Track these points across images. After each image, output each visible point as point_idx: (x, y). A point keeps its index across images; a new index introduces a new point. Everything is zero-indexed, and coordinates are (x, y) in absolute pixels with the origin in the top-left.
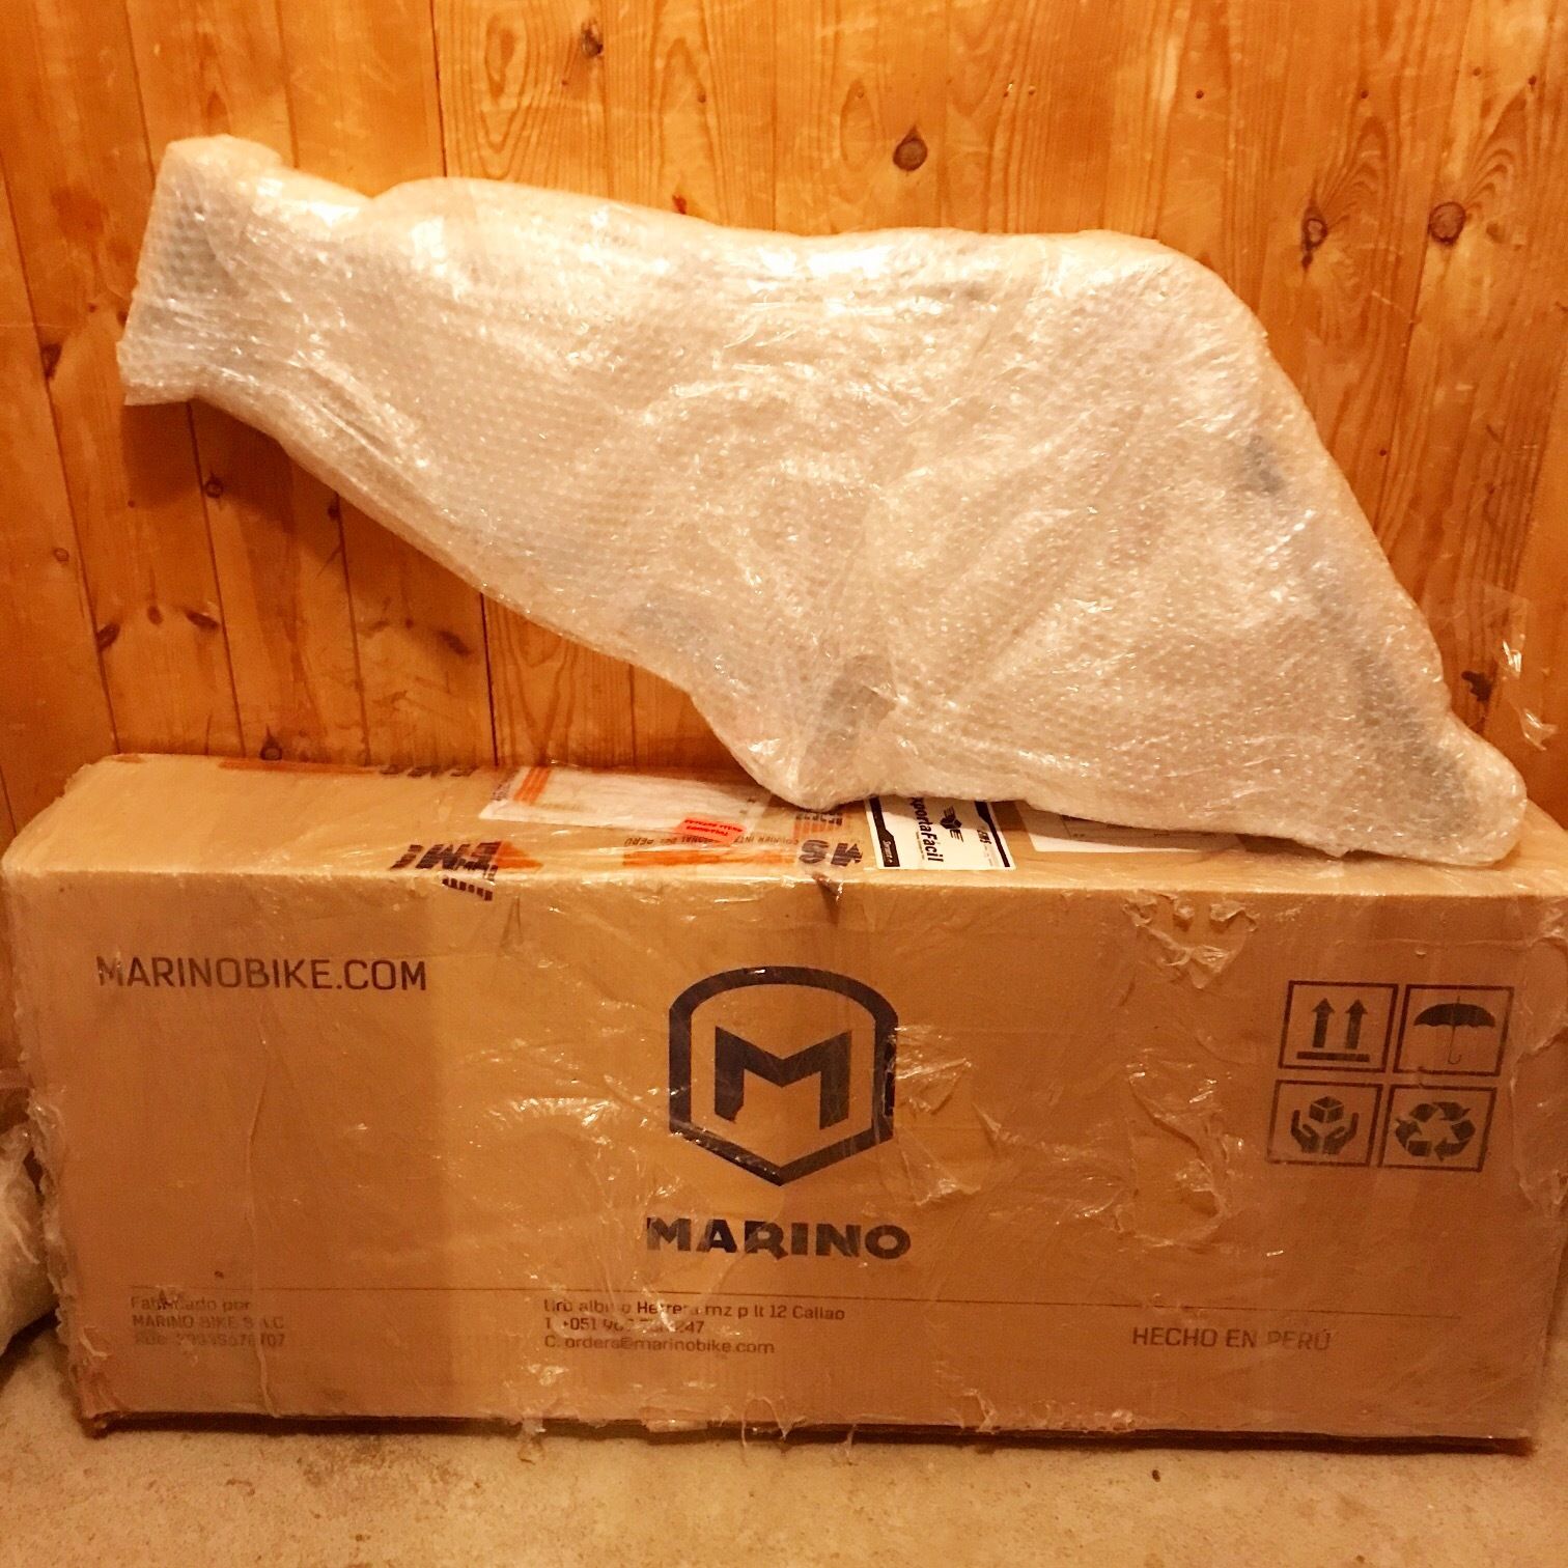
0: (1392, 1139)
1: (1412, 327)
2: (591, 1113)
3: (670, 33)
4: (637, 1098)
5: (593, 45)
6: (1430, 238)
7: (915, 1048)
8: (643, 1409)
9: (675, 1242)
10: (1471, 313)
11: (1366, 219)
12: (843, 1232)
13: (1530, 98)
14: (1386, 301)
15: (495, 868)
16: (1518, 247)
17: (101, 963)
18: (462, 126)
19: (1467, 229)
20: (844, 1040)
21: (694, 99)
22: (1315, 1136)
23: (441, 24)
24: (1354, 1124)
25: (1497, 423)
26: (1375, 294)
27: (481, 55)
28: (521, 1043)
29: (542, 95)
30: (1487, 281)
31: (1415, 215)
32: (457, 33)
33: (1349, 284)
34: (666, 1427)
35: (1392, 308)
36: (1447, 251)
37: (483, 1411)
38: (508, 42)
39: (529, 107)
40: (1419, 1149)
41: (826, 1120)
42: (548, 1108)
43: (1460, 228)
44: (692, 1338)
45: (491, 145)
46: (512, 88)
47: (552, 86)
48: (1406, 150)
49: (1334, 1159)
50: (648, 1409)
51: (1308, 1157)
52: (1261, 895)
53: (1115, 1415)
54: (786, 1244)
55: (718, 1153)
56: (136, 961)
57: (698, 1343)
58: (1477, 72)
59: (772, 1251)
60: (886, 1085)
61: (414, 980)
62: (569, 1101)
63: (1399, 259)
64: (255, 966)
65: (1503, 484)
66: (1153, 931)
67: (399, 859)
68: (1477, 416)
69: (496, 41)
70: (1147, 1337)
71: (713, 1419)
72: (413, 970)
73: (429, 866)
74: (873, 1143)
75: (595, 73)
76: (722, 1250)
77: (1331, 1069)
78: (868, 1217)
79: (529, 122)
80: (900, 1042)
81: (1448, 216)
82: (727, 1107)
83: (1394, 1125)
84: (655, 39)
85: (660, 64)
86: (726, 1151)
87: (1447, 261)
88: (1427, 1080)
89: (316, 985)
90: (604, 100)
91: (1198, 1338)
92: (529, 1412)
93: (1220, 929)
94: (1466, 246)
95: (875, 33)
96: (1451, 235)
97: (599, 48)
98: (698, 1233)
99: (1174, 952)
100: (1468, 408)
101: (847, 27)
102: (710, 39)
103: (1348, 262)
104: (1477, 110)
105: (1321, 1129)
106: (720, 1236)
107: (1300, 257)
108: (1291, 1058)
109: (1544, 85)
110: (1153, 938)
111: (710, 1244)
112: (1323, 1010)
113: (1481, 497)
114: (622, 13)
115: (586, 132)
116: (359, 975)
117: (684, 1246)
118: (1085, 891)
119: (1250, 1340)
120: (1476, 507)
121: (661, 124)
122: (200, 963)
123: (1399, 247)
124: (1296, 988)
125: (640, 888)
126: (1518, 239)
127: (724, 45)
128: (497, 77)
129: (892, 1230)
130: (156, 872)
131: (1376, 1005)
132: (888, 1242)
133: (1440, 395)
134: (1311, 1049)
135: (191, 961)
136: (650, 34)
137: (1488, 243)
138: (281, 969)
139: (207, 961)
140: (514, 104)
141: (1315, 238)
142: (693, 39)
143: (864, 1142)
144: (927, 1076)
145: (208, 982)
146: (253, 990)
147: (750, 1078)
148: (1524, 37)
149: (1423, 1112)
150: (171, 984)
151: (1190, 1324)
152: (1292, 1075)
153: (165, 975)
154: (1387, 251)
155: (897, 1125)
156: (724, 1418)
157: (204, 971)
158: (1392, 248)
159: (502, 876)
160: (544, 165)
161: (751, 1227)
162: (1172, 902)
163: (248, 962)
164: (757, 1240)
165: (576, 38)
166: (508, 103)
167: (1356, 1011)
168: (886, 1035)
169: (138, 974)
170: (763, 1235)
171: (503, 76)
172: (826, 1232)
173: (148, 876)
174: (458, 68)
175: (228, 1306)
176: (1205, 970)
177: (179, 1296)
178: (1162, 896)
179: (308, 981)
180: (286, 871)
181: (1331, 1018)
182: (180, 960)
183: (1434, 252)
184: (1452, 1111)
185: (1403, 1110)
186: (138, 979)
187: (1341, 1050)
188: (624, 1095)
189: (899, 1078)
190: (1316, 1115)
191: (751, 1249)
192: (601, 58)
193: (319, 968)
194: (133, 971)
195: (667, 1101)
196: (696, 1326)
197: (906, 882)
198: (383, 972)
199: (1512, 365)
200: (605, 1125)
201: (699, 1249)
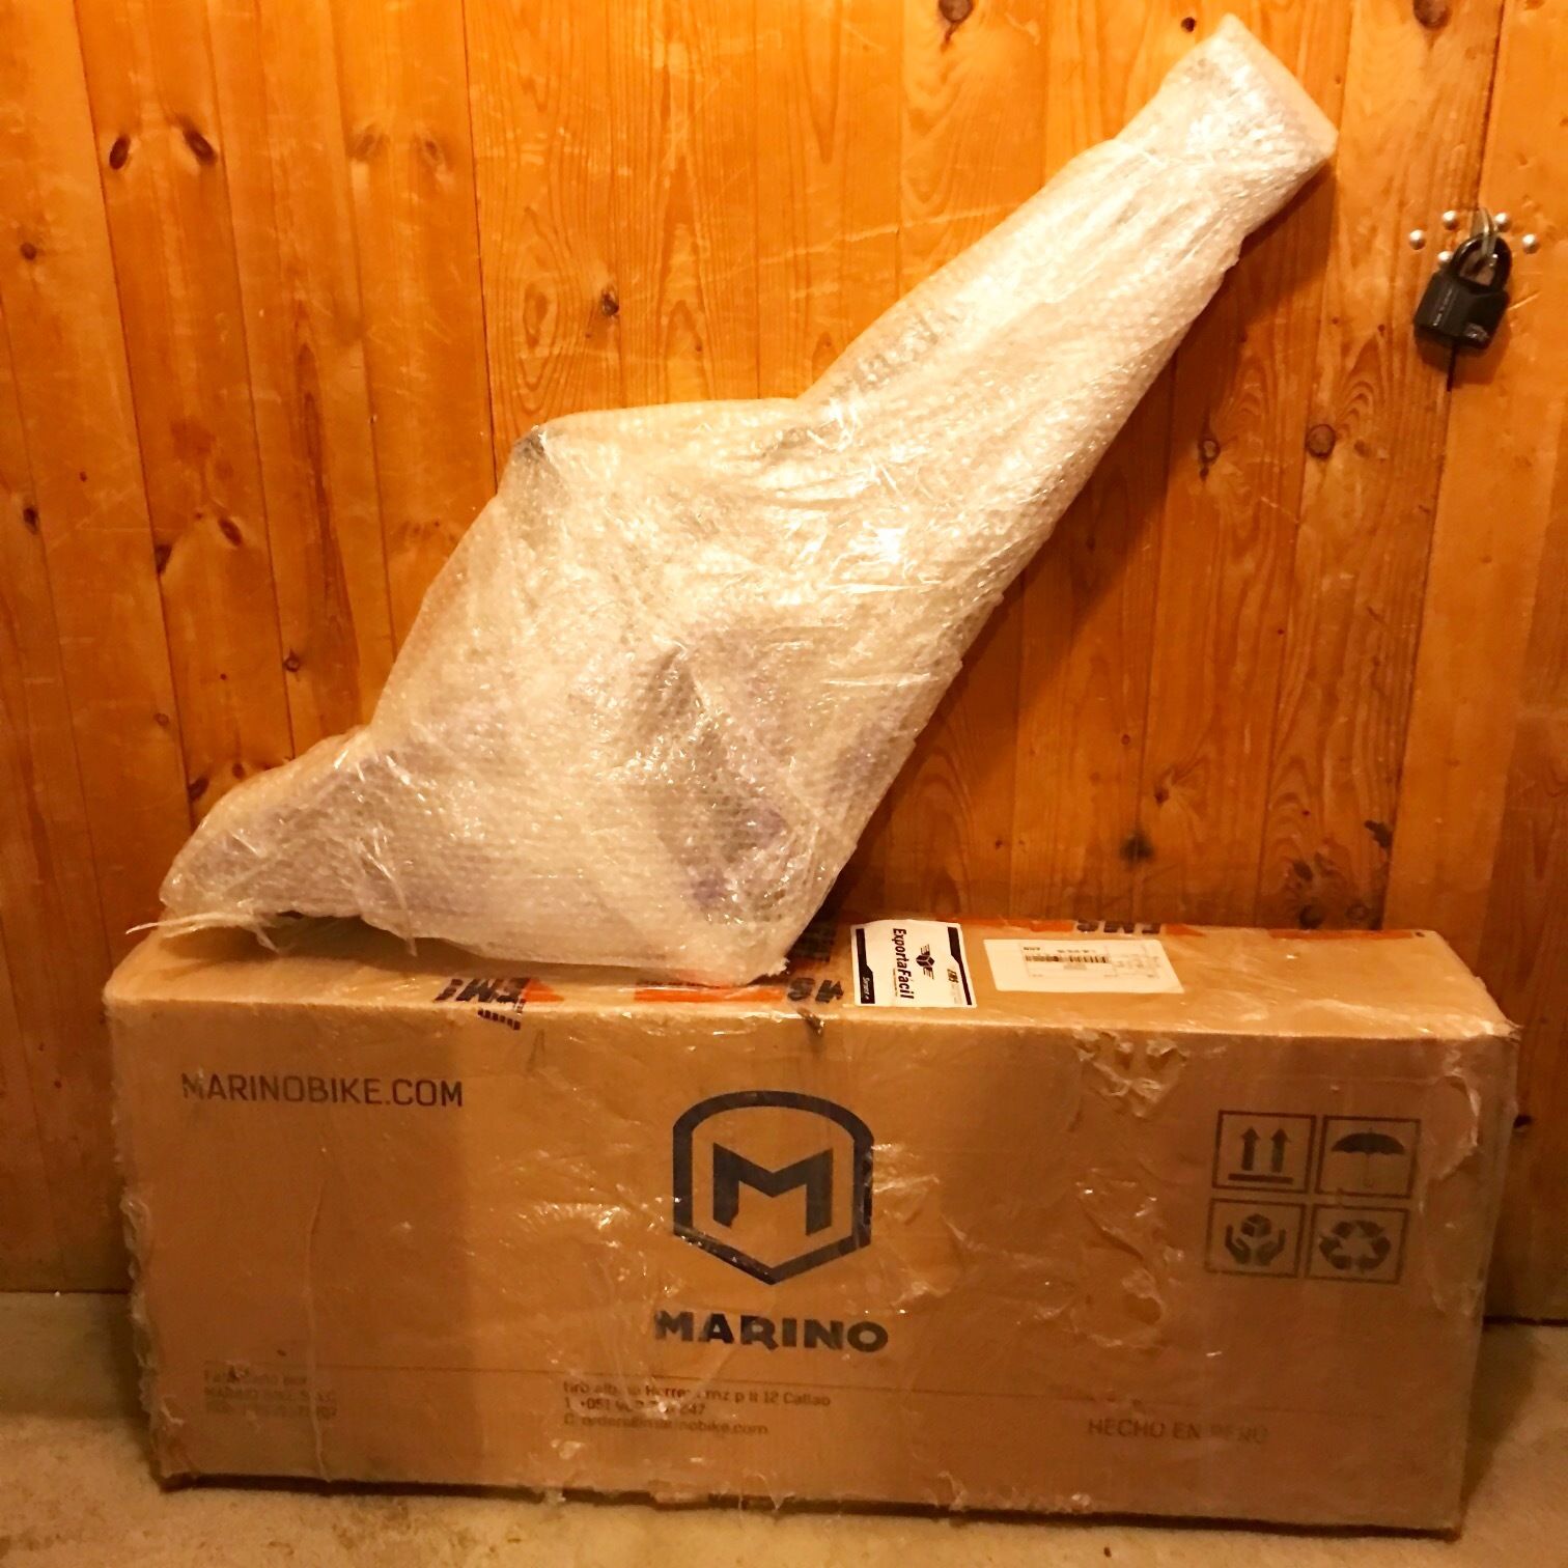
0: (1317, 1255)
1: (1297, 527)
2: (606, 1217)
3: (673, 297)
4: (645, 1206)
5: (611, 306)
6: (1308, 455)
7: (888, 1165)
8: (650, 1482)
9: (679, 1333)
10: (1346, 515)
11: (1251, 437)
12: (828, 1328)
13: (1381, 342)
14: (1274, 505)
15: (523, 1001)
16: (1382, 460)
17: (185, 1079)
18: (504, 369)
19: (1338, 447)
20: (827, 1156)
21: (693, 348)
22: (1247, 1249)
23: (488, 291)
24: (1282, 1240)
25: (1377, 607)
26: (1264, 499)
27: (521, 314)
28: (544, 1154)
29: (569, 346)
30: (1359, 488)
31: (1293, 434)
32: (502, 299)
33: (1242, 491)
34: (672, 1499)
35: (1279, 510)
36: (1323, 464)
37: (511, 1481)
38: (542, 305)
39: (559, 355)
40: (1341, 1263)
41: (810, 1230)
42: (568, 1212)
43: (1332, 444)
44: (693, 1420)
45: (527, 385)
46: (545, 340)
47: (578, 338)
48: (1282, 381)
49: (1264, 1269)
50: (656, 1482)
51: (1241, 1267)
52: (1191, 1034)
53: (1076, 1497)
54: (778, 1336)
55: (717, 1255)
56: (215, 1078)
57: (701, 1423)
58: (1335, 321)
59: (765, 1342)
60: (864, 1200)
61: (452, 1098)
62: (586, 1207)
63: (1282, 472)
64: (316, 1084)
65: (1387, 657)
66: (1096, 1065)
67: (442, 992)
68: (1359, 600)
69: (532, 303)
70: (1101, 1428)
71: (714, 1492)
72: (451, 1088)
73: (467, 1000)
74: (853, 1249)
75: (612, 328)
76: (721, 1341)
77: (1258, 1189)
78: (850, 1315)
79: (560, 366)
80: (876, 1159)
81: (1322, 436)
82: (725, 1212)
83: (1319, 1241)
84: (660, 302)
85: (665, 321)
86: (724, 1253)
87: (1323, 472)
88: (1347, 1201)
89: (368, 1101)
90: (620, 349)
91: (1148, 1431)
92: (551, 1483)
93: (1157, 1065)
94: (1338, 461)
95: (839, 295)
96: (1325, 451)
97: (615, 308)
98: (698, 1326)
99: (1115, 1084)
100: (1350, 595)
101: (816, 291)
102: (706, 301)
103: (1240, 473)
104: (1338, 350)
105: (1253, 1243)
106: (718, 1328)
107: (1199, 469)
108: (1223, 1179)
109: (1391, 332)
110: (1097, 1071)
111: (710, 1335)
112: (1250, 1138)
113: (1368, 669)
114: (634, 282)
115: (604, 373)
116: (405, 1092)
117: (687, 1336)
118: (1036, 1029)
119: (1194, 1432)
120: (1365, 678)
121: (666, 368)
122: (270, 1080)
123: (1281, 460)
124: (1225, 1117)
125: (650, 1021)
126: (1382, 454)
127: (717, 304)
128: (532, 331)
129: (872, 1327)
130: (234, 1001)
131: (1297, 1133)
132: (867, 1337)
133: (1326, 583)
134: (1239, 1170)
135: (262, 1079)
136: (657, 297)
137: (1357, 457)
138: (339, 1087)
139: (276, 1079)
140: (546, 352)
141: (1210, 454)
142: (691, 301)
143: (844, 1247)
144: (900, 1190)
145: (276, 1097)
146: (315, 1105)
147: (746, 1191)
148: (1371, 294)
149: (1343, 1229)
150: (244, 1098)
151: (1139, 1417)
152: (1223, 1194)
153: (240, 1091)
154: (1272, 465)
155: (874, 1233)
156: (723, 1492)
157: (273, 1087)
158: (1276, 462)
159: (530, 1008)
160: (571, 400)
161: (746, 1321)
162: (1113, 1039)
163: (311, 1079)
164: (751, 1332)
165: (597, 301)
166: (542, 351)
167: (1279, 1138)
168: (864, 1153)
169: (216, 1089)
170: (757, 1328)
171: (538, 331)
172: (813, 1327)
173: (227, 1006)
174: (501, 324)
175: (288, 1381)
176: (1142, 1100)
177: (247, 1372)
178: (1105, 1034)
179: (362, 1097)
180: (345, 1002)
181: (1258, 1146)
182: (252, 1078)
183: (1312, 466)
184: (1370, 1229)
185: (1326, 1229)
186: (217, 1093)
187: (1268, 1172)
188: (634, 1203)
189: (876, 1191)
190: (1247, 1230)
191: (747, 1340)
192: (618, 317)
193: (371, 1086)
194: (212, 1087)
195: (672, 1207)
196: (698, 1409)
197: (879, 1019)
198: (426, 1090)
199: (1387, 558)
200: (616, 1229)
201: (700, 1340)
